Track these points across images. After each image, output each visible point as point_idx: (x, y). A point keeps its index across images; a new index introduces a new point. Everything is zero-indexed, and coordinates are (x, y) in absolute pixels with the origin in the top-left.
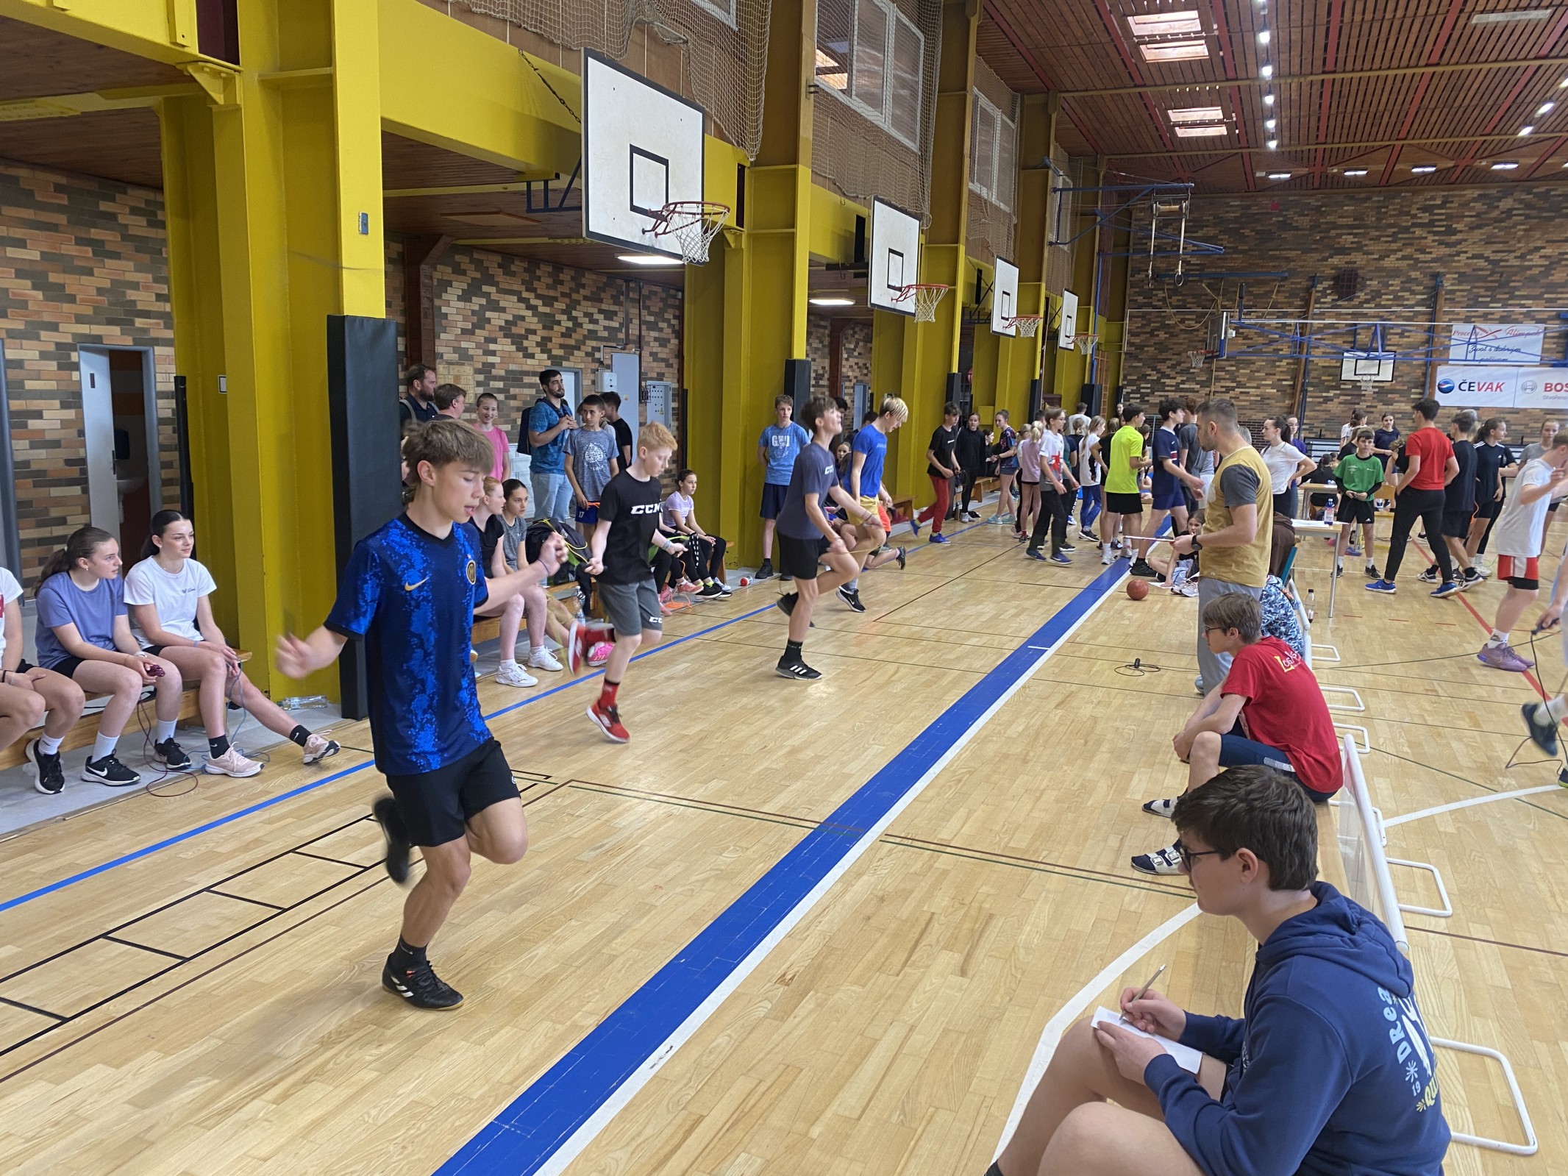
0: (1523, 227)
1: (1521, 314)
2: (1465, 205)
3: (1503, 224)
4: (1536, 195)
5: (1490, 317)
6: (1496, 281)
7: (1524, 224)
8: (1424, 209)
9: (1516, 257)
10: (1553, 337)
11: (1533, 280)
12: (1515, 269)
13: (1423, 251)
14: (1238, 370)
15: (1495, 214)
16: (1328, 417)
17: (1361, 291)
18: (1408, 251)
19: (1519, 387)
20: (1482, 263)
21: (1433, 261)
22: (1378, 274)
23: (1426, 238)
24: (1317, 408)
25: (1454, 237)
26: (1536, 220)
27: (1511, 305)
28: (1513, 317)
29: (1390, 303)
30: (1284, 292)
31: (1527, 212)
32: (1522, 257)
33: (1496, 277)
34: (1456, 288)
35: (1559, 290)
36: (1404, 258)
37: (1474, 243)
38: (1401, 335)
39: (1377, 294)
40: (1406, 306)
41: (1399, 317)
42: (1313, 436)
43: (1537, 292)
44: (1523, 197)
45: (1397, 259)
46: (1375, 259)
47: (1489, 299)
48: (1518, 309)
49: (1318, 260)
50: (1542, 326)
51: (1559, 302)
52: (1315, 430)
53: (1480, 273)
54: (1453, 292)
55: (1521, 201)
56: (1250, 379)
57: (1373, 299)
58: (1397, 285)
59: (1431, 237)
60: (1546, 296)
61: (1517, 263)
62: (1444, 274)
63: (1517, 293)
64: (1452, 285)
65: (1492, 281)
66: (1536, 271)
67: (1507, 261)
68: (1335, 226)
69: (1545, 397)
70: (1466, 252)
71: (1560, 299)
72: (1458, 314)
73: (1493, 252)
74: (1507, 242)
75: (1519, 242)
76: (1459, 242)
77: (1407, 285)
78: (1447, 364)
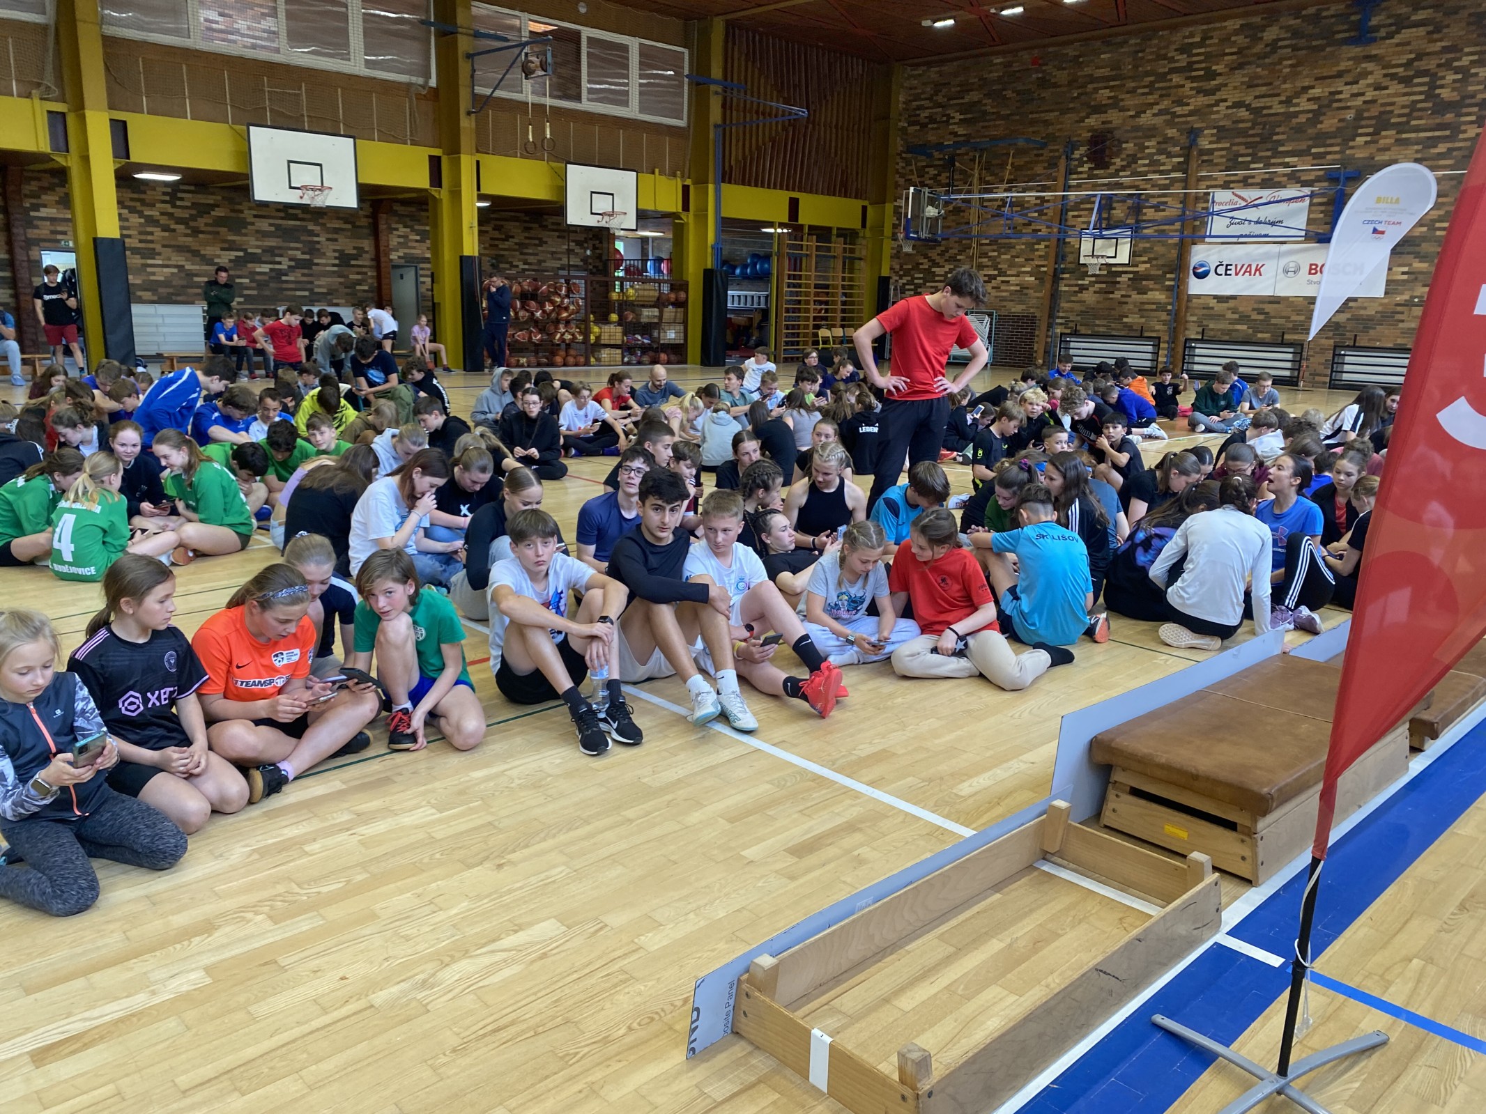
0: (1290, 62)
1: (1284, 175)
2: (1226, 40)
3: (1267, 61)
4: (1305, 18)
5: (1250, 181)
6: (1257, 135)
7: (1290, 58)
8: (1182, 50)
9: (1281, 102)
10: (1320, 204)
11: (1299, 129)
12: (1278, 118)
13: (1180, 103)
14: (999, 256)
15: (1259, 48)
16: (1083, 309)
17: (1118, 156)
18: (1165, 104)
19: (1280, 270)
20: (1243, 113)
21: (1191, 114)
22: (1133, 135)
23: (1183, 86)
24: (1073, 298)
25: (1214, 83)
26: (1304, 52)
27: (1274, 165)
28: (1277, 179)
29: (1146, 169)
30: (1042, 161)
31: (1294, 42)
32: (1288, 102)
33: (1257, 130)
34: (1214, 146)
35: (1329, 142)
36: (1161, 113)
37: (1235, 88)
38: (1157, 208)
39: (1133, 159)
40: (1162, 173)
41: (1154, 186)
42: (1068, 331)
43: (1303, 146)
44: (1292, 22)
45: (1154, 115)
46: (1131, 116)
47: (1249, 159)
48: (1281, 170)
49: (1077, 122)
50: (1307, 191)
51: (1329, 157)
52: (1071, 324)
53: (1241, 125)
54: (1210, 152)
55: (1287, 28)
56: (1012, 265)
57: (1129, 165)
58: (1153, 147)
59: (1189, 85)
60: (1314, 150)
61: (1281, 109)
62: (1201, 130)
63: (1281, 149)
64: (1210, 143)
65: (1253, 136)
66: (1302, 119)
67: (1270, 107)
68: (1092, 79)
69: (1310, 282)
70: (1225, 100)
71: (1330, 153)
72: (1216, 179)
73: (1256, 97)
74: (1270, 84)
75: (1285, 82)
76: (1218, 88)
77: (1163, 146)
78: (1203, 242)
